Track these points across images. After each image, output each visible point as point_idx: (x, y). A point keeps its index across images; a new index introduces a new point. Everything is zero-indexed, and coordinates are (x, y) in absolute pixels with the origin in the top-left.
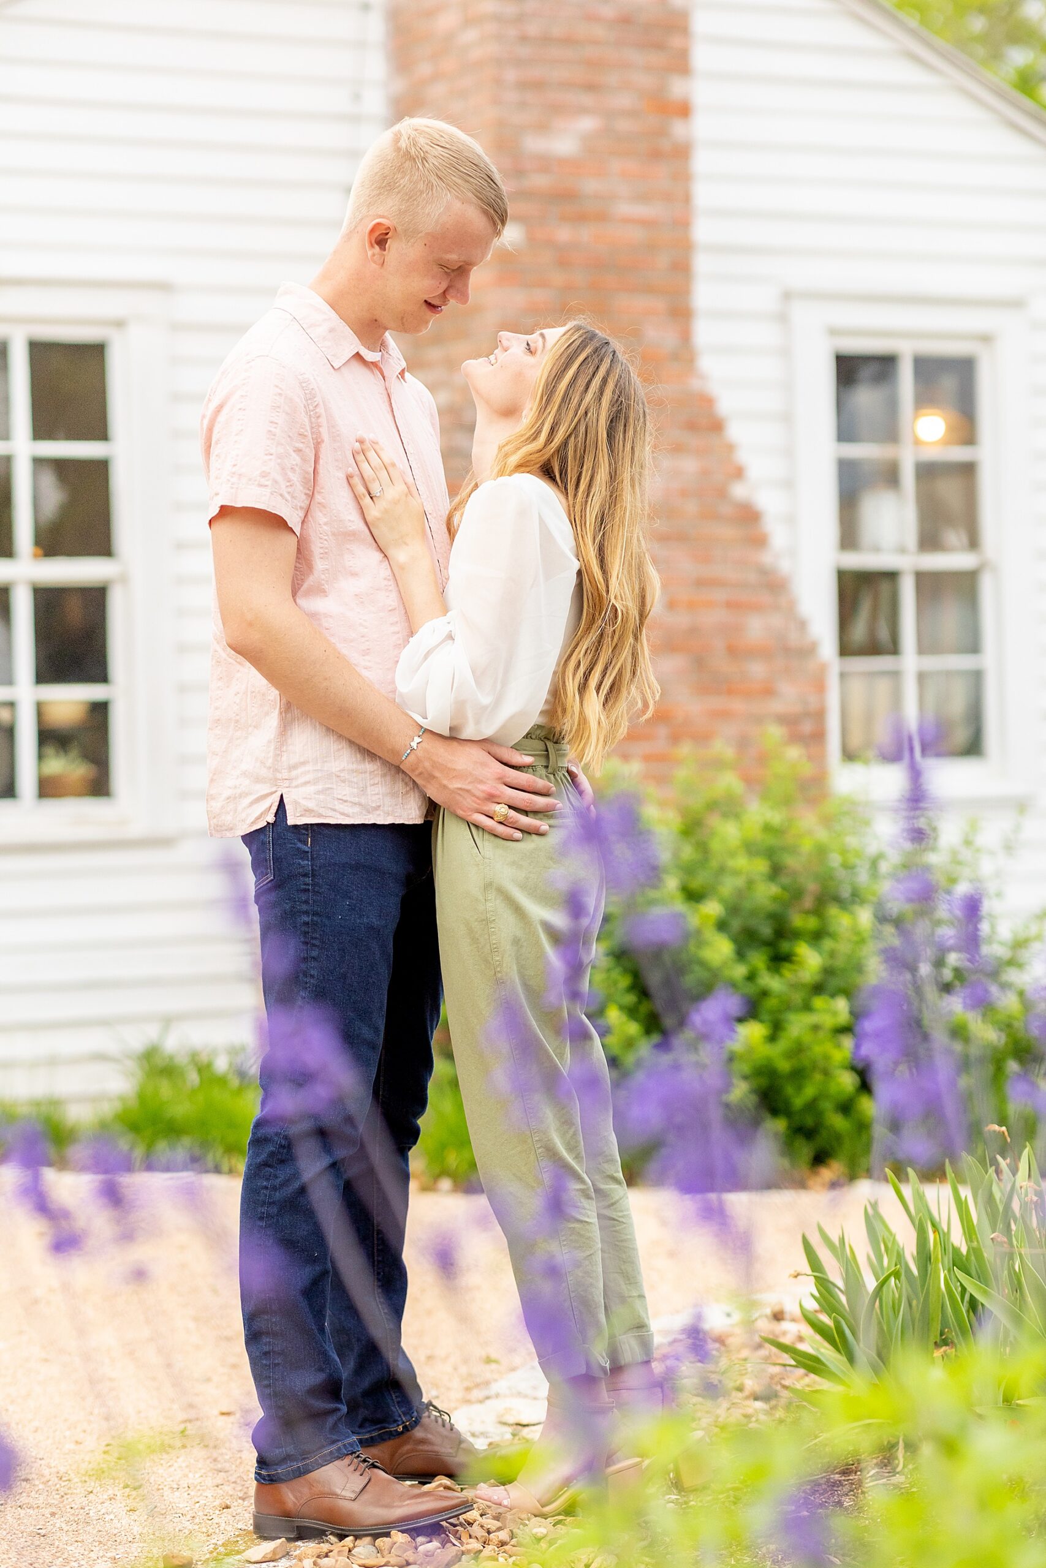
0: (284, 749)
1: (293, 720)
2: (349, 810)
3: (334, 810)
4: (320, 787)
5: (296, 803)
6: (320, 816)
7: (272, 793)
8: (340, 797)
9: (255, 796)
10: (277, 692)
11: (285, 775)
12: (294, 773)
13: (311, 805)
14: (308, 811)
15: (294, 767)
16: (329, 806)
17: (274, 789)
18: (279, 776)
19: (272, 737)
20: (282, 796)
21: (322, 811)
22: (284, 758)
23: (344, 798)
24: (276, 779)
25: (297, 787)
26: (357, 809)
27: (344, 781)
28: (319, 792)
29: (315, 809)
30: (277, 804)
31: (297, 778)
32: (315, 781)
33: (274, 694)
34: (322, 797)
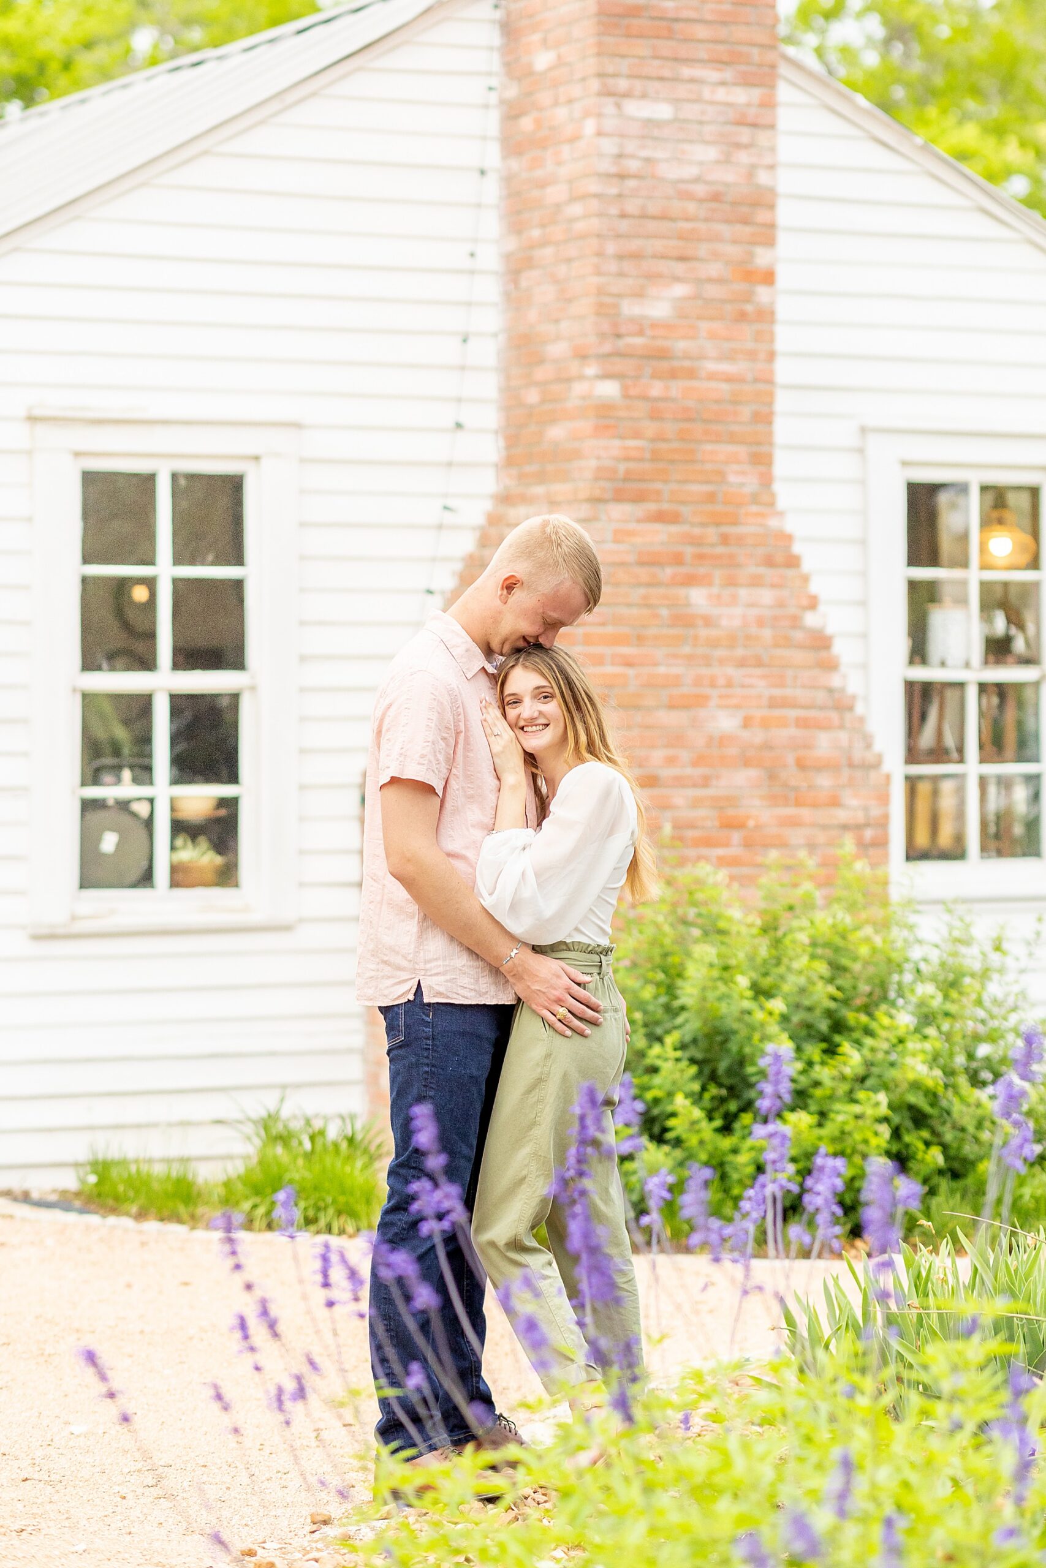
0: (421, 948)
1: (428, 928)
2: (468, 994)
3: (458, 994)
4: (448, 977)
5: (430, 987)
6: (448, 997)
7: (411, 979)
8: (461, 984)
9: (398, 980)
10: (417, 907)
11: (422, 966)
12: (428, 966)
13: (442, 989)
14: (439, 994)
15: (430, 961)
16: (455, 991)
17: (413, 976)
18: (417, 967)
19: (413, 939)
20: (419, 981)
21: (449, 994)
22: (421, 954)
23: (465, 986)
24: (415, 969)
25: (431, 975)
26: (473, 994)
27: (465, 974)
28: (447, 981)
29: (445, 992)
30: (416, 987)
31: (430, 970)
32: (444, 973)
33: (413, 908)
34: (449, 984)
